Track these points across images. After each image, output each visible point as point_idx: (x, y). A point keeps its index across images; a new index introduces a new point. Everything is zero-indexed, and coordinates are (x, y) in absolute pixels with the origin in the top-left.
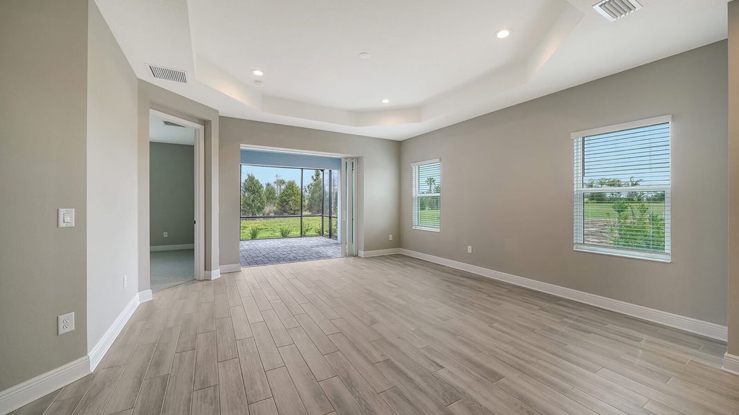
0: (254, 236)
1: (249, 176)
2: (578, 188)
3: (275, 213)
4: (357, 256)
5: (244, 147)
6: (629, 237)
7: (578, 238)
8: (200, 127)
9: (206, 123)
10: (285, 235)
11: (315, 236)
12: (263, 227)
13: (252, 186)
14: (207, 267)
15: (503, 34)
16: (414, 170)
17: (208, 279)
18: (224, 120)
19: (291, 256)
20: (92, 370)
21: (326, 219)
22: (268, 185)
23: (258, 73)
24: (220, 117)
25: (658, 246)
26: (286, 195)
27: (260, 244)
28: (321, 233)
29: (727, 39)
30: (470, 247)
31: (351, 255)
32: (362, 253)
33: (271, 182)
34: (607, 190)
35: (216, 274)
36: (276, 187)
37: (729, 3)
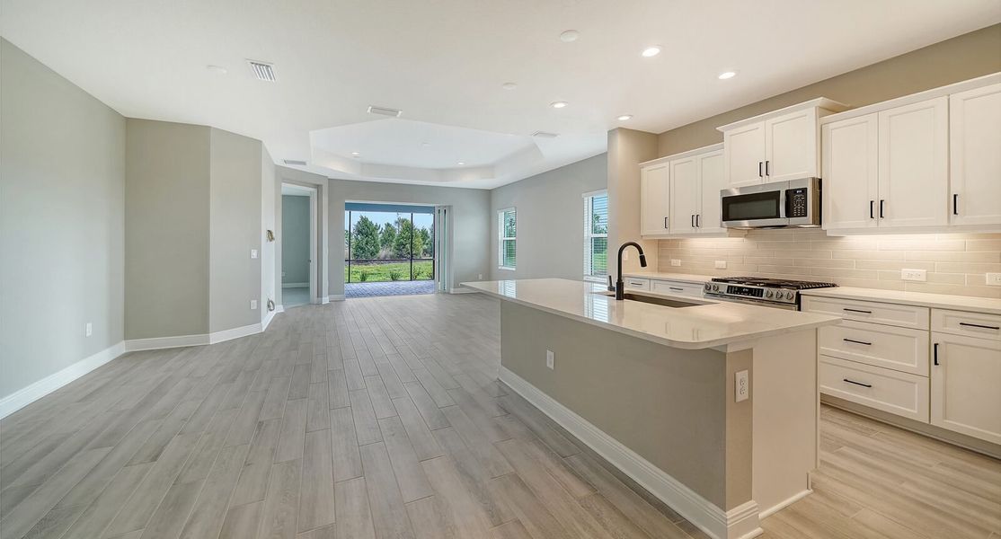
0: (363, 279)
1: (362, 218)
2: (588, 234)
3: (391, 257)
4: (448, 292)
5: (348, 201)
7: (587, 271)
8: (314, 190)
9: (318, 187)
10: (394, 278)
11: (427, 280)
12: (376, 272)
13: (366, 229)
14: (319, 295)
16: (500, 216)
17: (319, 304)
18: (331, 182)
20: (263, 330)
22: (388, 225)
24: (329, 180)
26: (403, 238)
27: (367, 286)
31: (442, 293)
32: (452, 290)
33: (392, 223)
35: (326, 300)
36: (397, 227)
37: (608, 132)
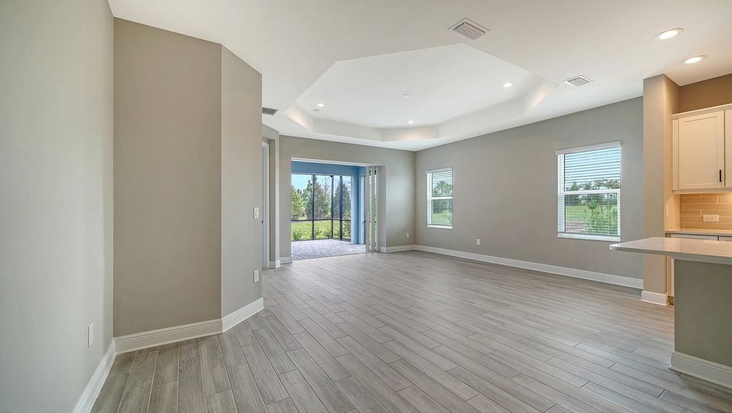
2: (562, 192)
4: (379, 252)
5: (294, 159)
6: (597, 227)
7: (561, 228)
8: (266, 145)
9: (270, 142)
11: (324, 239)
15: (508, 85)
16: (428, 177)
17: (273, 268)
18: (283, 138)
19: (318, 254)
21: (337, 223)
23: (321, 105)
24: (280, 136)
25: (613, 232)
28: (330, 236)
29: (642, 97)
30: (478, 240)
31: (374, 251)
32: (384, 249)
34: (582, 192)
35: (278, 264)
37: (644, 80)
